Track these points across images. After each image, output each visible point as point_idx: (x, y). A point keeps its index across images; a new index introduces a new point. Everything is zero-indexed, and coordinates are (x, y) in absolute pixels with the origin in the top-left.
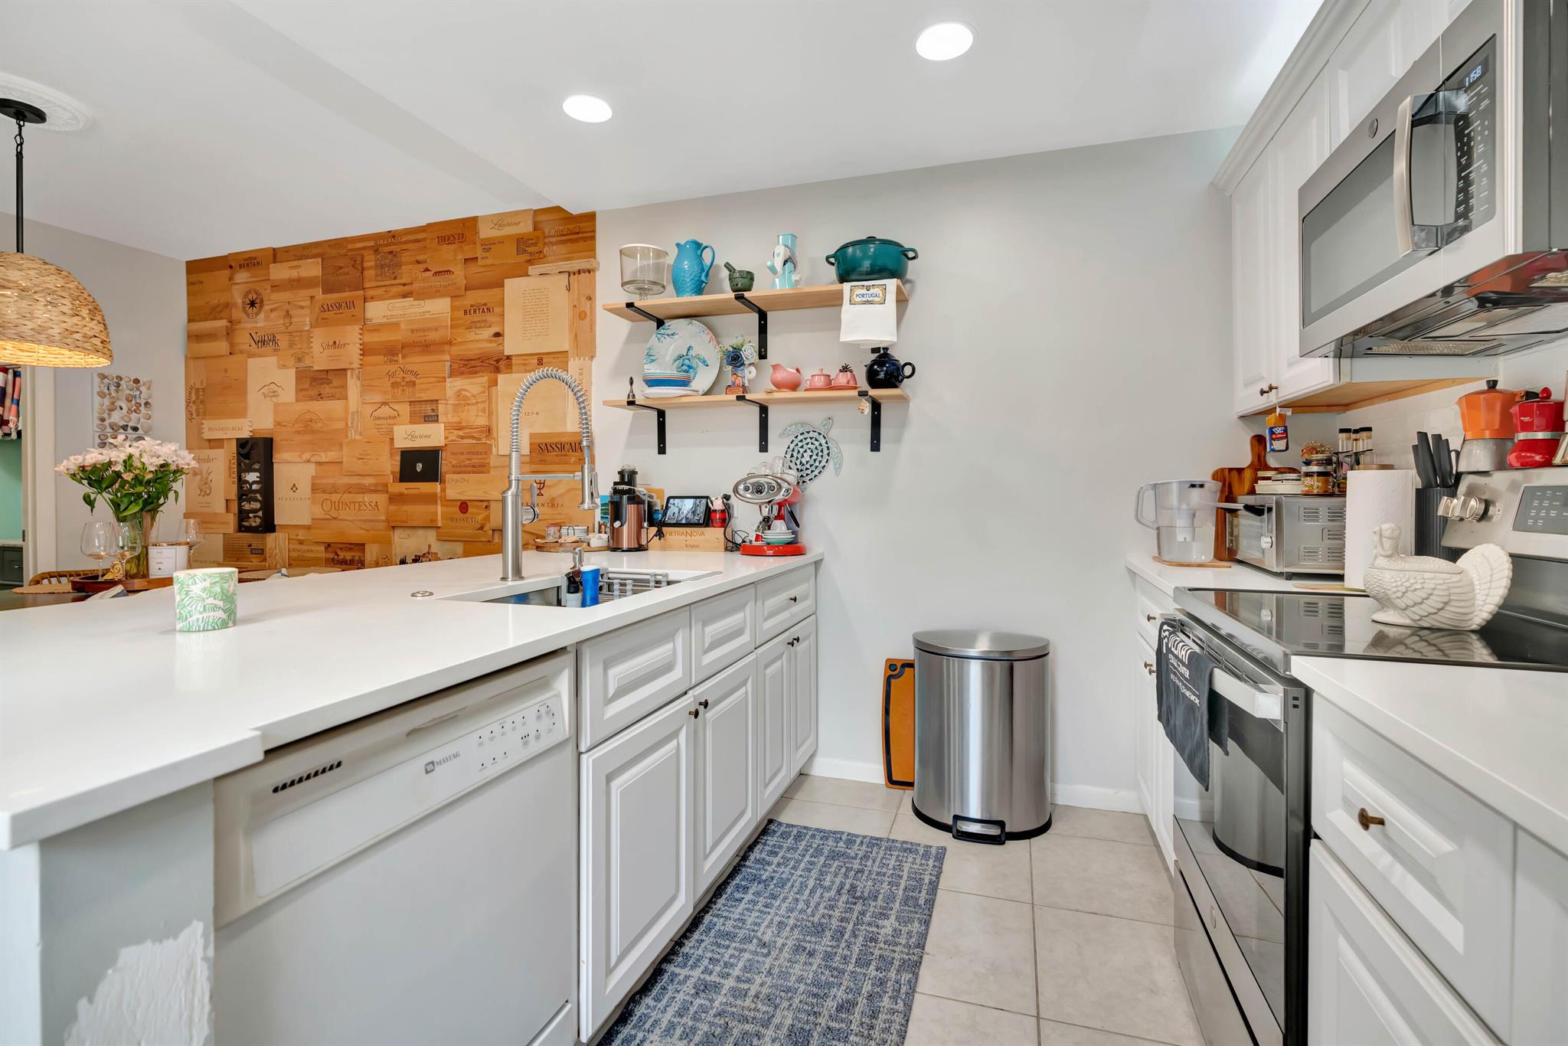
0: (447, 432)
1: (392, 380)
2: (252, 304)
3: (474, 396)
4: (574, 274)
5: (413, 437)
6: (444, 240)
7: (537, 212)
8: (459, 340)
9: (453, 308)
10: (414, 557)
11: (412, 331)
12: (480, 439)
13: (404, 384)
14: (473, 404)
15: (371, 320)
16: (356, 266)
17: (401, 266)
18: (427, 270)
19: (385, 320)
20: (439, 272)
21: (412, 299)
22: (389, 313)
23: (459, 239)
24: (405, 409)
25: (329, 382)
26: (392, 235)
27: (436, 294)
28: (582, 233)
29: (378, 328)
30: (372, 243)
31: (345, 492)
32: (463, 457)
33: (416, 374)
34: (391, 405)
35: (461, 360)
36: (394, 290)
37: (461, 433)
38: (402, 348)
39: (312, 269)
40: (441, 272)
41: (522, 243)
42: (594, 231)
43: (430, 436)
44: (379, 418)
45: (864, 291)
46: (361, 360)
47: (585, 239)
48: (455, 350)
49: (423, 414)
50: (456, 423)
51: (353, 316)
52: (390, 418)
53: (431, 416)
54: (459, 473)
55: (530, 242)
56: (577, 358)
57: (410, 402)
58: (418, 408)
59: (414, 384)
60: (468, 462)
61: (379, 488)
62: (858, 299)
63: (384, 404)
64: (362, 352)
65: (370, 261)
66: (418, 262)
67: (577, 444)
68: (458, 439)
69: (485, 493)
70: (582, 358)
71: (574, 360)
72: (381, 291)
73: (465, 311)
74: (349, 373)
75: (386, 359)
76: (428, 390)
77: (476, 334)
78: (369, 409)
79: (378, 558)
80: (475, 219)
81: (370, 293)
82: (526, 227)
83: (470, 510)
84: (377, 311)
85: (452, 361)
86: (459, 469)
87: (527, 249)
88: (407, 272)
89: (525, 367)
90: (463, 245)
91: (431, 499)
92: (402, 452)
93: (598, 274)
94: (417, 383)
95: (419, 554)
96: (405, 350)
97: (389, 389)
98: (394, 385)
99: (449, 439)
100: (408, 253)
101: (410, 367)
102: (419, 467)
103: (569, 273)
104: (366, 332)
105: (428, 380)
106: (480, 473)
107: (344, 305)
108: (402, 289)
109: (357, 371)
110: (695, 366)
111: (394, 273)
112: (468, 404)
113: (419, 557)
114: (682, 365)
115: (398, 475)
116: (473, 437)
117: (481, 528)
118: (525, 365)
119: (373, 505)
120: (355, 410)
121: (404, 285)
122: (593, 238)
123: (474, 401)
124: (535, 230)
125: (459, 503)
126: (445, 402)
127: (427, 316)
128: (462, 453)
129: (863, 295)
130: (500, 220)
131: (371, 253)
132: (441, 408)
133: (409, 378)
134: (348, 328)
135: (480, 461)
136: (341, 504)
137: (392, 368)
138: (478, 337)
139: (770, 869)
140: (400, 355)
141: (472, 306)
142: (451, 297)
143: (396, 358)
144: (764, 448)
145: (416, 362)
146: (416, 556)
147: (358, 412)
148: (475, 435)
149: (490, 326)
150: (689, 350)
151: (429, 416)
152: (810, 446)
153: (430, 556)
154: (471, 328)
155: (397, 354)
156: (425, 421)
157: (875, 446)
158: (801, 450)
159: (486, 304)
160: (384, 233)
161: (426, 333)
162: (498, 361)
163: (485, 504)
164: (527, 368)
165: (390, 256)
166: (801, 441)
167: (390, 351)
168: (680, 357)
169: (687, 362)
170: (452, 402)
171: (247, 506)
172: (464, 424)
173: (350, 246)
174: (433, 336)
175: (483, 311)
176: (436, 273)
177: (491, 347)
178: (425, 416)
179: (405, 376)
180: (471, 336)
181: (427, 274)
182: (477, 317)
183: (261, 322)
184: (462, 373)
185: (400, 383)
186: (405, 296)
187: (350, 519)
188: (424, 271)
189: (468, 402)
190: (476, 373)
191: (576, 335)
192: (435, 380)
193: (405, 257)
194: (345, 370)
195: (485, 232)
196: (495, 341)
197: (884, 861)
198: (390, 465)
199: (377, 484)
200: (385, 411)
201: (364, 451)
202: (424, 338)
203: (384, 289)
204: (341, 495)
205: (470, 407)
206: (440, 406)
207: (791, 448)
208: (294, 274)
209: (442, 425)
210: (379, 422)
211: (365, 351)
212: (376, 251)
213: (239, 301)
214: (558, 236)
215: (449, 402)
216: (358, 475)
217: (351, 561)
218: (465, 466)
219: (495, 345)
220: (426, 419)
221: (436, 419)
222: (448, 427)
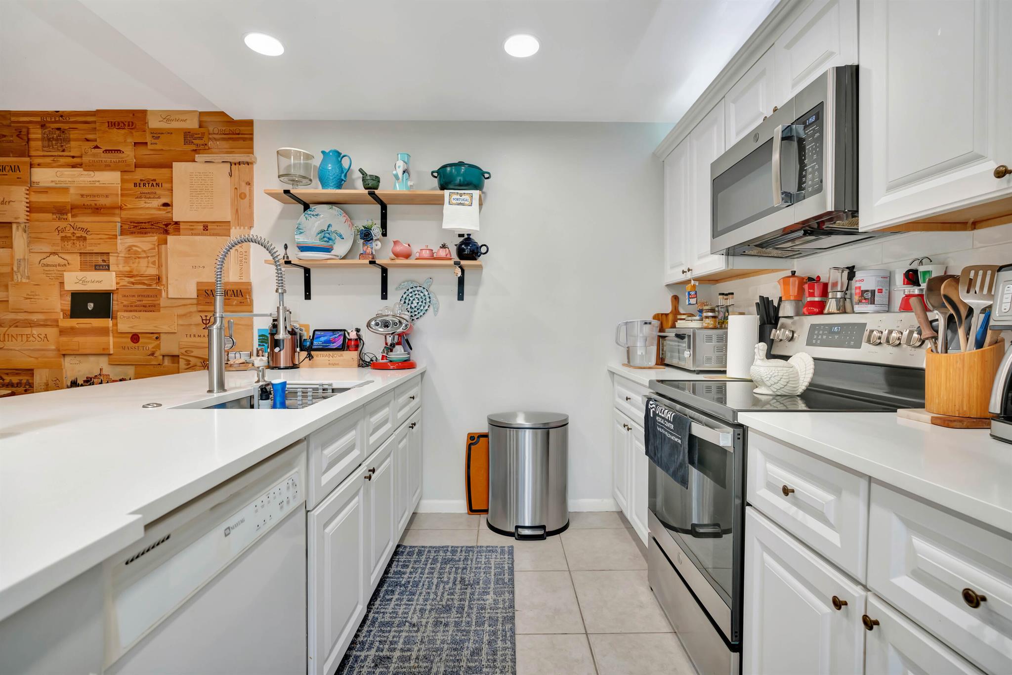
0: (118, 278)
1: (63, 235)
3: (144, 251)
4: (235, 164)
5: (84, 282)
6: (112, 125)
7: (201, 114)
8: (129, 206)
9: (123, 181)
10: (85, 379)
11: (82, 196)
12: (150, 285)
13: (74, 238)
14: (144, 258)
15: (38, 183)
16: (20, 136)
17: (69, 141)
18: (97, 147)
19: (53, 185)
20: (109, 150)
21: (82, 169)
22: (57, 179)
23: (129, 126)
24: (76, 260)
26: (60, 115)
27: (108, 167)
28: (242, 134)
29: (45, 191)
30: (38, 119)
31: (10, 327)
32: (134, 298)
33: (87, 231)
34: (60, 255)
35: (131, 222)
36: (62, 161)
37: (132, 280)
38: (71, 209)
40: (112, 150)
41: (188, 136)
42: (252, 134)
44: (48, 265)
45: (458, 197)
46: (27, 215)
47: (244, 139)
48: (124, 214)
49: (94, 264)
50: (127, 272)
51: (18, 178)
52: (59, 265)
53: (103, 266)
54: (131, 311)
55: (196, 136)
56: (238, 228)
57: (80, 253)
58: (88, 258)
59: (85, 239)
60: (138, 303)
61: (49, 323)
62: (454, 202)
63: (54, 253)
64: (28, 209)
65: (36, 133)
66: (87, 140)
67: (239, 291)
68: (128, 285)
69: (155, 327)
70: (242, 228)
71: (235, 228)
72: (48, 160)
73: (135, 185)
74: (14, 226)
75: (55, 217)
76: (99, 244)
77: (145, 203)
78: (36, 258)
79: (47, 381)
80: (144, 112)
81: (37, 161)
82: (192, 124)
83: (141, 340)
84: (44, 176)
85: (123, 223)
86: (129, 308)
87: (193, 141)
88: (74, 147)
89: (192, 231)
90: (133, 131)
91: (104, 332)
92: (72, 293)
93: (255, 167)
94: (87, 238)
95: (90, 376)
96: (75, 211)
97: (59, 241)
98: (64, 239)
99: (121, 284)
100: (76, 132)
101: (79, 225)
102: (91, 306)
103: (231, 163)
104: (32, 193)
105: (99, 236)
106: (151, 311)
107: (7, 168)
108: (70, 160)
109: (23, 225)
110: (334, 238)
111: (62, 146)
112: (139, 258)
113: (91, 378)
114: (324, 237)
115: (69, 313)
116: (144, 284)
117: (153, 354)
118: (192, 229)
119: (42, 337)
120: (22, 257)
121: (73, 157)
122: (252, 139)
123: (145, 255)
124: (200, 127)
125: (131, 335)
126: (116, 255)
127: (97, 184)
128: (134, 296)
129: (458, 199)
130: (168, 115)
131: (38, 127)
132: (112, 260)
133: (79, 233)
134: (14, 188)
135: (150, 302)
136: (6, 336)
137: (62, 224)
138: (147, 205)
139: (406, 576)
140: (70, 215)
141: (141, 180)
142: (121, 172)
143: (65, 217)
144: (384, 296)
145: (86, 221)
146: (87, 378)
147: (24, 259)
148: (146, 282)
149: (159, 198)
150: (328, 227)
151: (100, 265)
152: (417, 296)
153: (102, 378)
154: (141, 197)
155: (66, 214)
156: (96, 269)
157: (461, 297)
158: (411, 299)
159: (155, 180)
160: (52, 112)
161: (96, 198)
162: (167, 225)
163: (156, 335)
164: (193, 232)
165: (58, 132)
166: (411, 293)
167: (60, 211)
168: (322, 231)
169: (327, 235)
170: (123, 255)
172: (135, 273)
173: (13, 119)
174: (102, 201)
175: (153, 185)
176: (106, 150)
177: (162, 213)
178: (96, 266)
179: (75, 232)
180: (142, 203)
181: (97, 150)
182: (146, 190)
184: (132, 233)
185: (70, 237)
186: (73, 167)
187: (17, 349)
188: (94, 148)
189: (140, 256)
190: (145, 233)
191: (237, 210)
192: (107, 236)
193: (73, 135)
194: (11, 223)
195: (154, 123)
196: (164, 210)
197: (478, 560)
198: (60, 304)
199: (46, 320)
200: (54, 259)
201: (32, 292)
202: (96, 202)
203: (52, 158)
204: (6, 328)
205: (139, 259)
206: (111, 258)
207: (404, 297)
209: (114, 273)
210: (46, 268)
211: (32, 208)
212: (43, 126)
214: (221, 134)
215: (120, 255)
216: (25, 312)
217: (17, 384)
218: (136, 306)
219: (164, 212)
220: (97, 268)
221: (107, 268)
222: (119, 275)
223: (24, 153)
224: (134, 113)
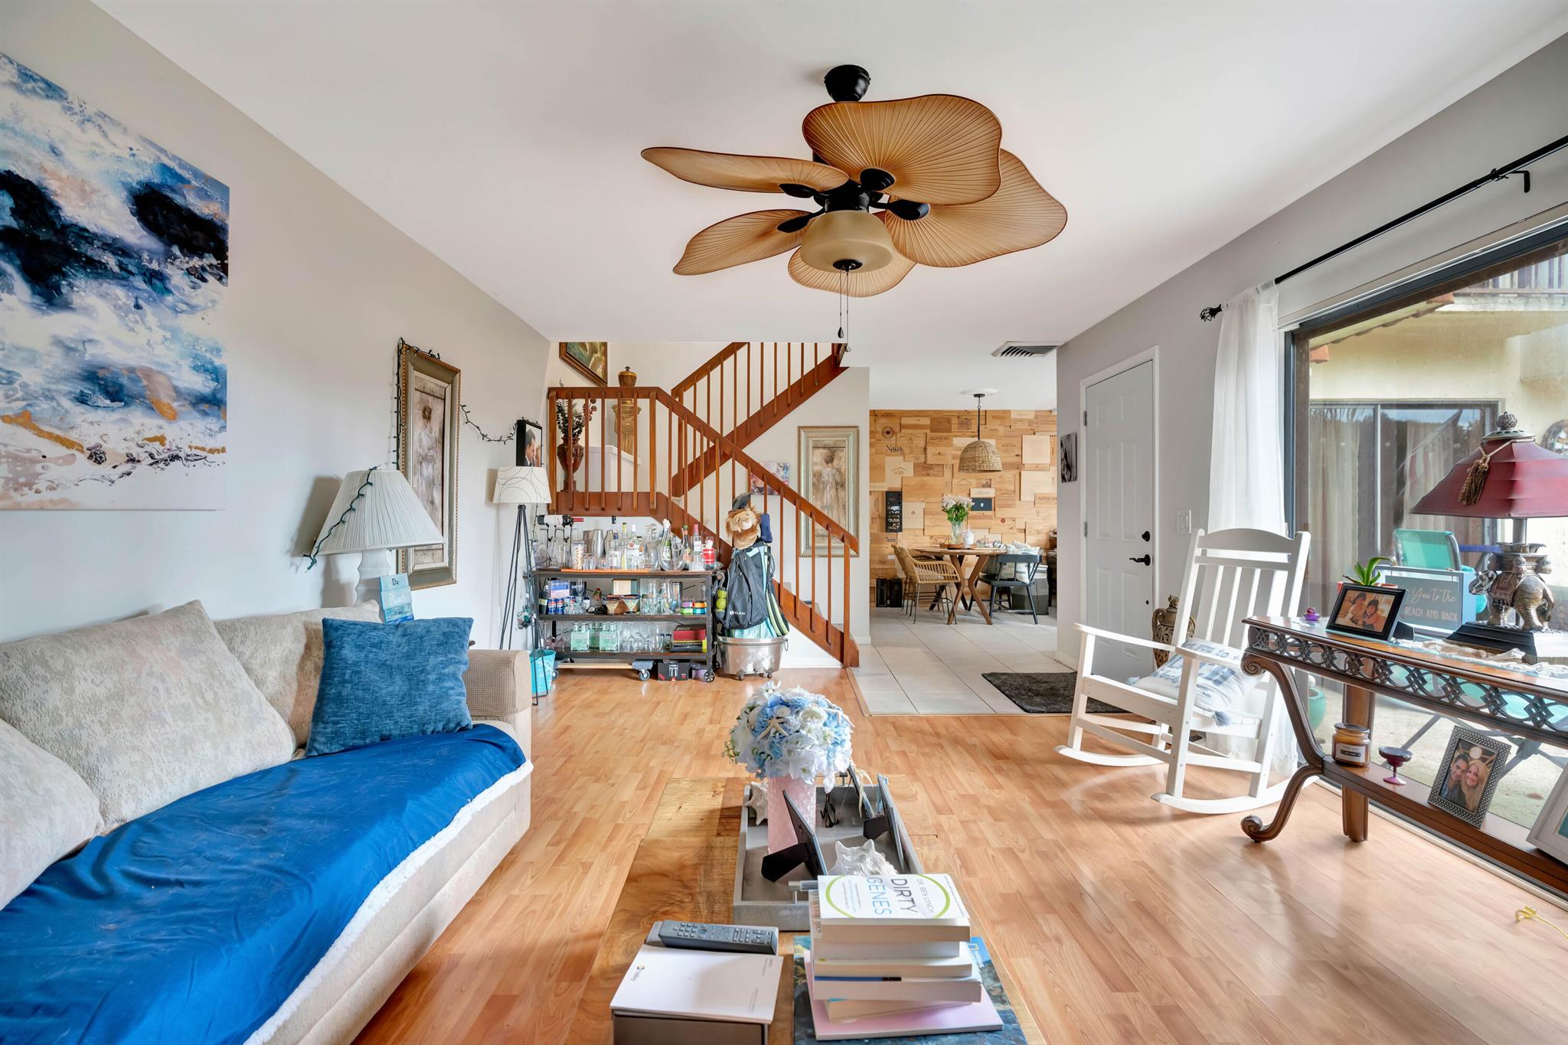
2: (888, 433)
3: (1008, 478)
4: (1052, 436)
5: (980, 493)
6: (993, 417)
7: (1036, 411)
9: (996, 444)
12: (1011, 495)
14: (1008, 481)
15: (954, 444)
16: (948, 422)
17: (971, 425)
20: (992, 429)
23: (1002, 417)
24: (973, 482)
25: (931, 468)
26: (967, 412)
27: (991, 438)
30: (955, 414)
32: (1003, 501)
34: (966, 480)
36: (967, 434)
37: (1001, 492)
39: (926, 421)
41: (1030, 422)
43: (989, 493)
46: (951, 461)
49: (982, 484)
50: (999, 488)
51: (947, 442)
52: (966, 485)
53: (988, 485)
55: (1034, 423)
57: (976, 479)
58: (979, 481)
60: (1006, 503)
64: (952, 458)
65: (955, 421)
66: (981, 424)
68: (1000, 494)
69: (1013, 515)
71: (1052, 467)
72: (959, 433)
73: (1003, 446)
74: (944, 466)
77: (1009, 454)
80: (1009, 411)
81: (954, 434)
82: (1032, 417)
83: (1005, 521)
84: (956, 441)
86: (1002, 506)
88: (973, 428)
90: (1005, 420)
91: (990, 518)
92: (973, 499)
99: (996, 494)
100: (975, 420)
102: (982, 505)
106: (1011, 507)
107: (942, 438)
108: (971, 434)
109: (950, 466)
111: (967, 427)
116: (1007, 494)
117: (1012, 529)
120: (948, 481)
121: (973, 432)
125: (1000, 519)
126: (994, 480)
130: (1020, 412)
131: (957, 418)
134: (945, 447)
135: (1010, 503)
138: (1012, 455)
141: (1006, 443)
148: (1009, 493)
149: (1017, 452)
154: (1005, 452)
159: (1012, 443)
160: (963, 411)
162: (1020, 465)
163: (1014, 519)
164: (1031, 469)
165: (965, 420)
170: (998, 480)
171: (891, 520)
172: (1004, 489)
173: (944, 414)
176: (990, 429)
177: (1017, 459)
180: (1006, 455)
181: (986, 430)
182: (1010, 448)
183: (892, 441)
189: (1006, 480)
190: (1008, 469)
193: (973, 422)
196: (1019, 458)
200: (965, 482)
203: (962, 433)
205: (1006, 482)
206: (992, 482)
208: (915, 422)
209: (992, 489)
210: (960, 486)
213: (880, 430)
214: (1045, 421)
215: (996, 480)
218: (1004, 505)
220: (984, 486)
221: (990, 486)
222: (997, 490)
223: (950, 431)
224: (1005, 412)
